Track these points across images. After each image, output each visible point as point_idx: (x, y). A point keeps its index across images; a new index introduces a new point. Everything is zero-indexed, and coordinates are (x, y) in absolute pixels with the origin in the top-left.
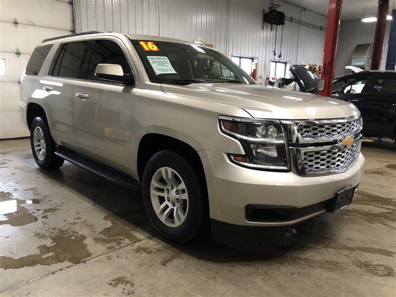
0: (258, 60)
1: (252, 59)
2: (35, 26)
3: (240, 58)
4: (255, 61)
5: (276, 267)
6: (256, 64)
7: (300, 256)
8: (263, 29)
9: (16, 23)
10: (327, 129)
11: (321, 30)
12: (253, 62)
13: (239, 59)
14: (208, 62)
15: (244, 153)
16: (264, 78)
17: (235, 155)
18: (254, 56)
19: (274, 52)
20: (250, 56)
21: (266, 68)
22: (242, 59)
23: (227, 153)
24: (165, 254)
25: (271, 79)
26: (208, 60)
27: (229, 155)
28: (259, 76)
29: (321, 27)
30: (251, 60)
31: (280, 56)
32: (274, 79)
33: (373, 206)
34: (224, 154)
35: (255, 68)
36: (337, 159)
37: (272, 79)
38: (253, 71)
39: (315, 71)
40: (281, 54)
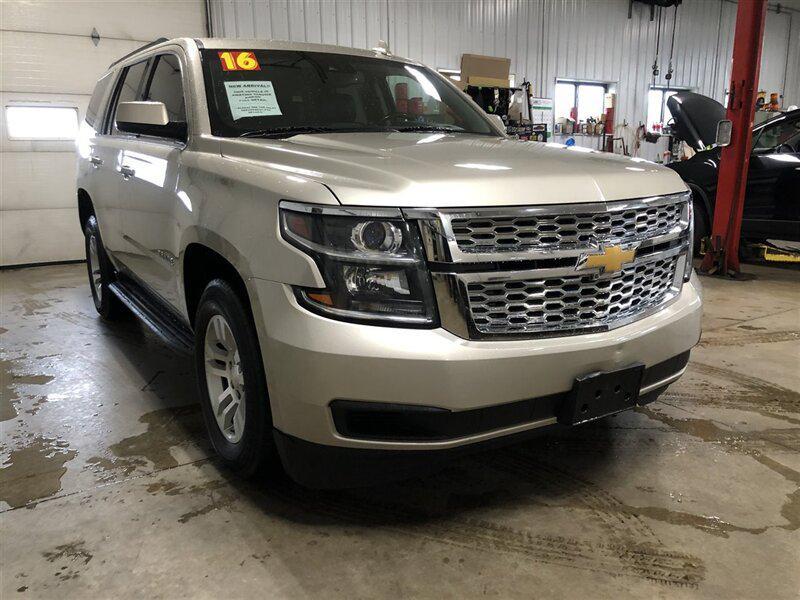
0: (618, 89)
1: (606, 86)
2: (133, 40)
3: (577, 84)
4: (612, 91)
5: (418, 543)
6: (614, 96)
7: (492, 521)
8: (630, 17)
9: (95, 37)
10: (542, 228)
11: (778, 12)
12: (606, 92)
13: (573, 86)
14: (497, 96)
15: (321, 284)
16: (633, 126)
17: (309, 290)
18: (608, 79)
19: (655, 67)
20: (599, 78)
21: (637, 104)
22: (581, 87)
23: (292, 286)
24: (206, 497)
25: (650, 129)
26: (496, 92)
27: (296, 289)
28: (621, 122)
29: (779, 6)
30: (602, 89)
31: (668, 77)
32: (658, 127)
33: (758, 414)
34: (284, 286)
35: (611, 107)
36: (580, 301)
37: (654, 127)
38: (605, 113)
39: (762, 106)
40: (670, 72)
